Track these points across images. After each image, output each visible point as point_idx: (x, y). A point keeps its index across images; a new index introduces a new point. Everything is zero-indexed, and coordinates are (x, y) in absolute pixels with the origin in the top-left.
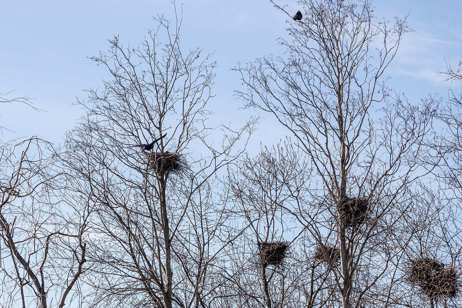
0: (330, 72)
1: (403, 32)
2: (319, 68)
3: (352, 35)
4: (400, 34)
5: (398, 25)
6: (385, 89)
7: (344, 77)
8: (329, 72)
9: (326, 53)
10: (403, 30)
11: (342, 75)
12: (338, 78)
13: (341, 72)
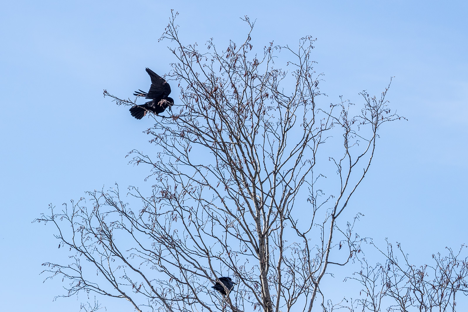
0: (241, 208)
1: (381, 121)
2: (218, 202)
3: (279, 132)
4: (374, 126)
5: (369, 108)
6: (352, 239)
7: (269, 217)
8: (239, 210)
9: (230, 170)
10: (380, 118)
11: (264, 213)
12: (257, 220)
13: (263, 209)
